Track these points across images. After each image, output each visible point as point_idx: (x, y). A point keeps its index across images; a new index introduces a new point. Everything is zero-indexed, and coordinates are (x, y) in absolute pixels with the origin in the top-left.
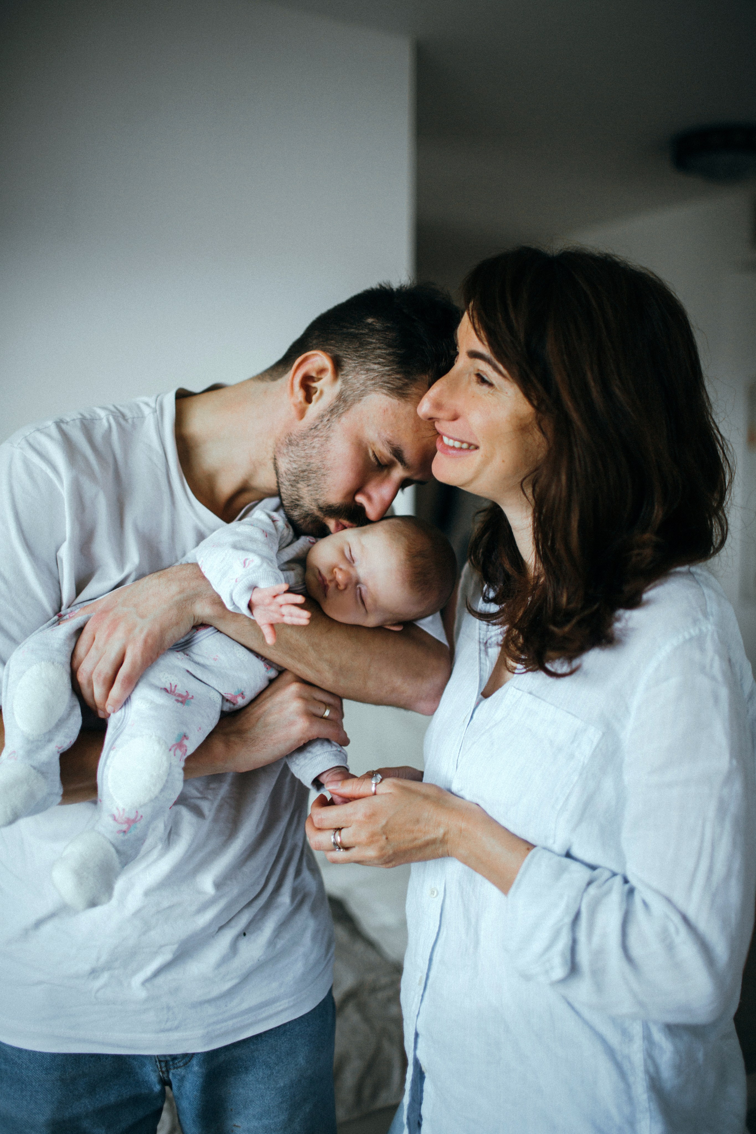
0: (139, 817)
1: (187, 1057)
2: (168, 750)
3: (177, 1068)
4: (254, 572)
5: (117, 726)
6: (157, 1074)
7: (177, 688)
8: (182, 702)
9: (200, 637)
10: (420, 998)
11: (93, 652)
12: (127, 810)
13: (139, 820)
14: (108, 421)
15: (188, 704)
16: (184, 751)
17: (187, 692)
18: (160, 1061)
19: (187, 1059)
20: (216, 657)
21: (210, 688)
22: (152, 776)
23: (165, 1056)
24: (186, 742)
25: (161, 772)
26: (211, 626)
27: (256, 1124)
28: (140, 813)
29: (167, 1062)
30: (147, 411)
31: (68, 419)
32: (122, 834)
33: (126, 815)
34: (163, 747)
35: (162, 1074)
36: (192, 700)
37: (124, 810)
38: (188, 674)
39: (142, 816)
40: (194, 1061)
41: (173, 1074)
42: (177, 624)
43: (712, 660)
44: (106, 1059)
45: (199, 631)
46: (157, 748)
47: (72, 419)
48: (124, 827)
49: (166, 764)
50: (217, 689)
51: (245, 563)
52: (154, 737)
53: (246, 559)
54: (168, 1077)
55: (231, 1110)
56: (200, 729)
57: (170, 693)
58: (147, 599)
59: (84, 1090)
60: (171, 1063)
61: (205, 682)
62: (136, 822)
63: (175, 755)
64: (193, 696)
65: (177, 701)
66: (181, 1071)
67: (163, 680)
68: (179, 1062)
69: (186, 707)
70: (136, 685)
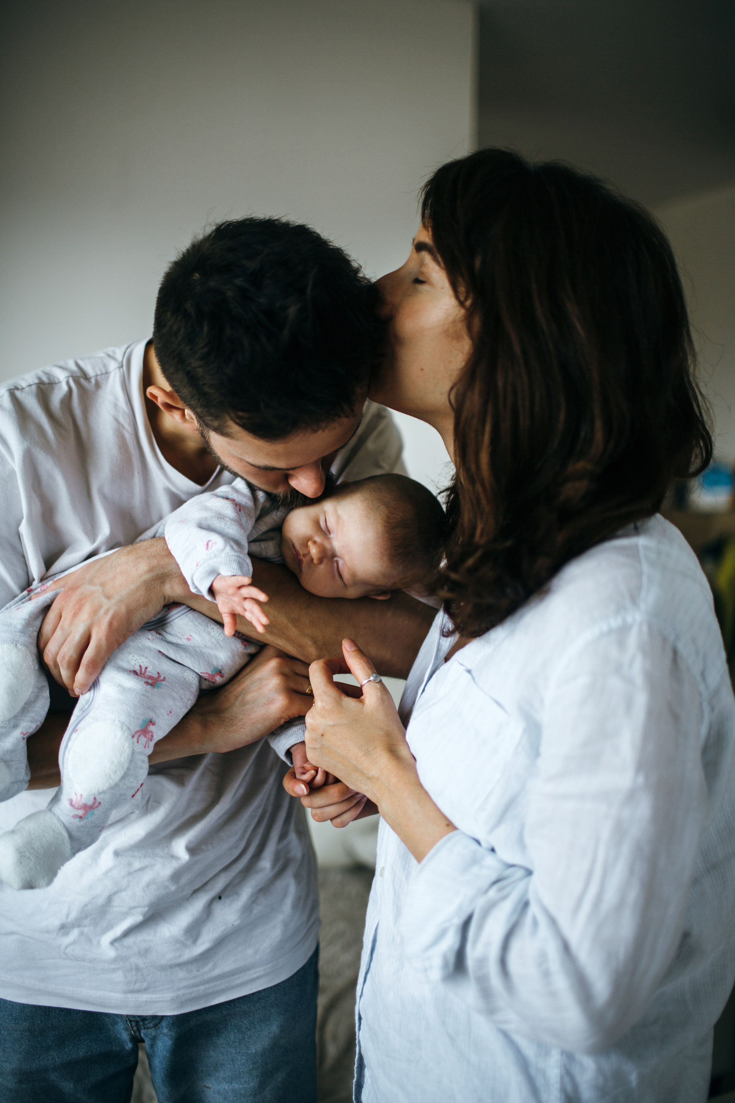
0: (97, 804)
1: (157, 1020)
2: (131, 737)
3: (148, 1028)
4: (216, 556)
5: (84, 707)
6: (128, 1033)
7: (148, 670)
8: (153, 685)
9: (172, 616)
11: (58, 633)
12: (85, 796)
13: (97, 807)
14: (68, 383)
15: (158, 687)
16: (150, 737)
17: (158, 673)
18: (130, 1021)
19: (157, 1021)
20: (189, 637)
21: (185, 668)
22: (112, 763)
23: (134, 1016)
24: (151, 728)
25: (122, 759)
26: (184, 604)
27: (226, 1087)
28: (98, 800)
29: (137, 1022)
30: (113, 366)
31: (24, 386)
32: (78, 819)
33: (83, 801)
34: (126, 734)
35: (134, 1032)
36: (163, 682)
37: (81, 795)
38: (160, 655)
39: (100, 803)
40: (164, 1024)
41: (144, 1033)
42: (146, 605)
44: (77, 1014)
45: (171, 610)
46: (119, 733)
47: (28, 384)
48: (80, 813)
49: (128, 751)
50: (193, 668)
51: (207, 545)
52: (117, 722)
53: (209, 541)
54: (140, 1035)
55: (202, 1071)
56: (171, 712)
57: (140, 676)
58: (115, 577)
59: (52, 1042)
60: (141, 1023)
61: (179, 662)
62: (94, 808)
63: (138, 742)
64: (165, 678)
65: (147, 683)
66: (152, 1032)
67: (133, 662)
68: (149, 1023)
69: (155, 690)
70: (103, 668)
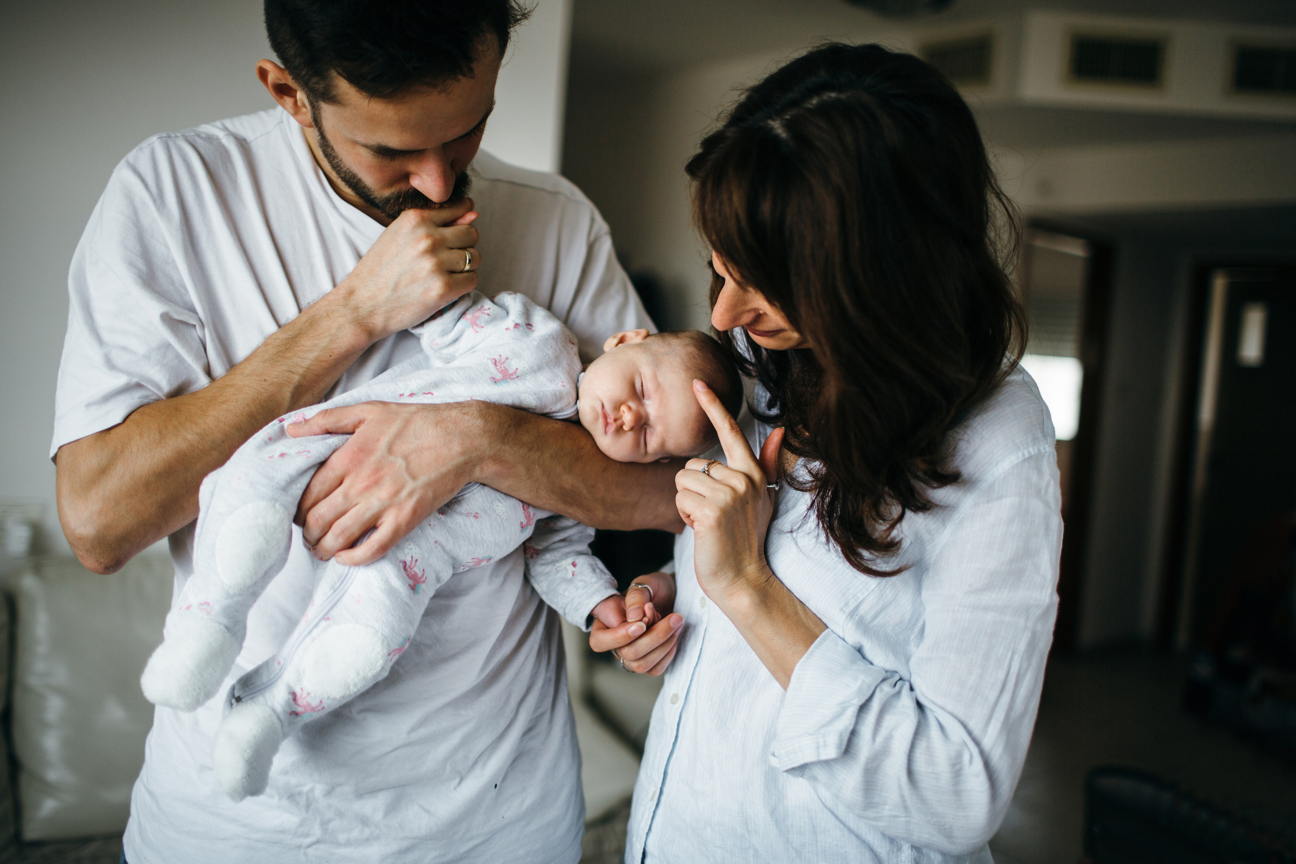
2: (388, 654)
7: (417, 565)
8: (413, 589)
10: (652, 814)
12: (312, 696)
13: (319, 710)
15: (417, 592)
17: (425, 571)
22: (358, 675)
28: (324, 705)
32: (293, 716)
33: (308, 699)
34: (385, 650)
36: (422, 584)
37: (309, 694)
38: (435, 546)
39: (323, 708)
43: (1048, 485)
46: (378, 648)
48: (299, 710)
49: (379, 669)
57: (407, 572)
62: (315, 711)
64: (426, 578)
65: (410, 586)
69: (415, 596)
